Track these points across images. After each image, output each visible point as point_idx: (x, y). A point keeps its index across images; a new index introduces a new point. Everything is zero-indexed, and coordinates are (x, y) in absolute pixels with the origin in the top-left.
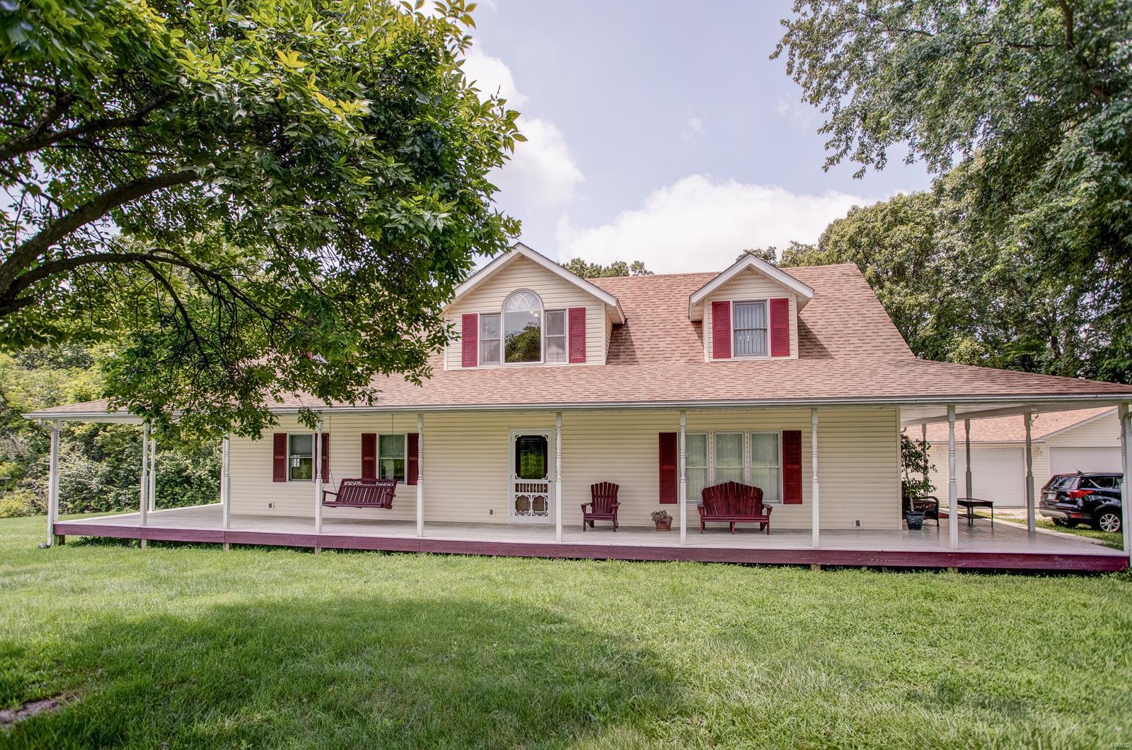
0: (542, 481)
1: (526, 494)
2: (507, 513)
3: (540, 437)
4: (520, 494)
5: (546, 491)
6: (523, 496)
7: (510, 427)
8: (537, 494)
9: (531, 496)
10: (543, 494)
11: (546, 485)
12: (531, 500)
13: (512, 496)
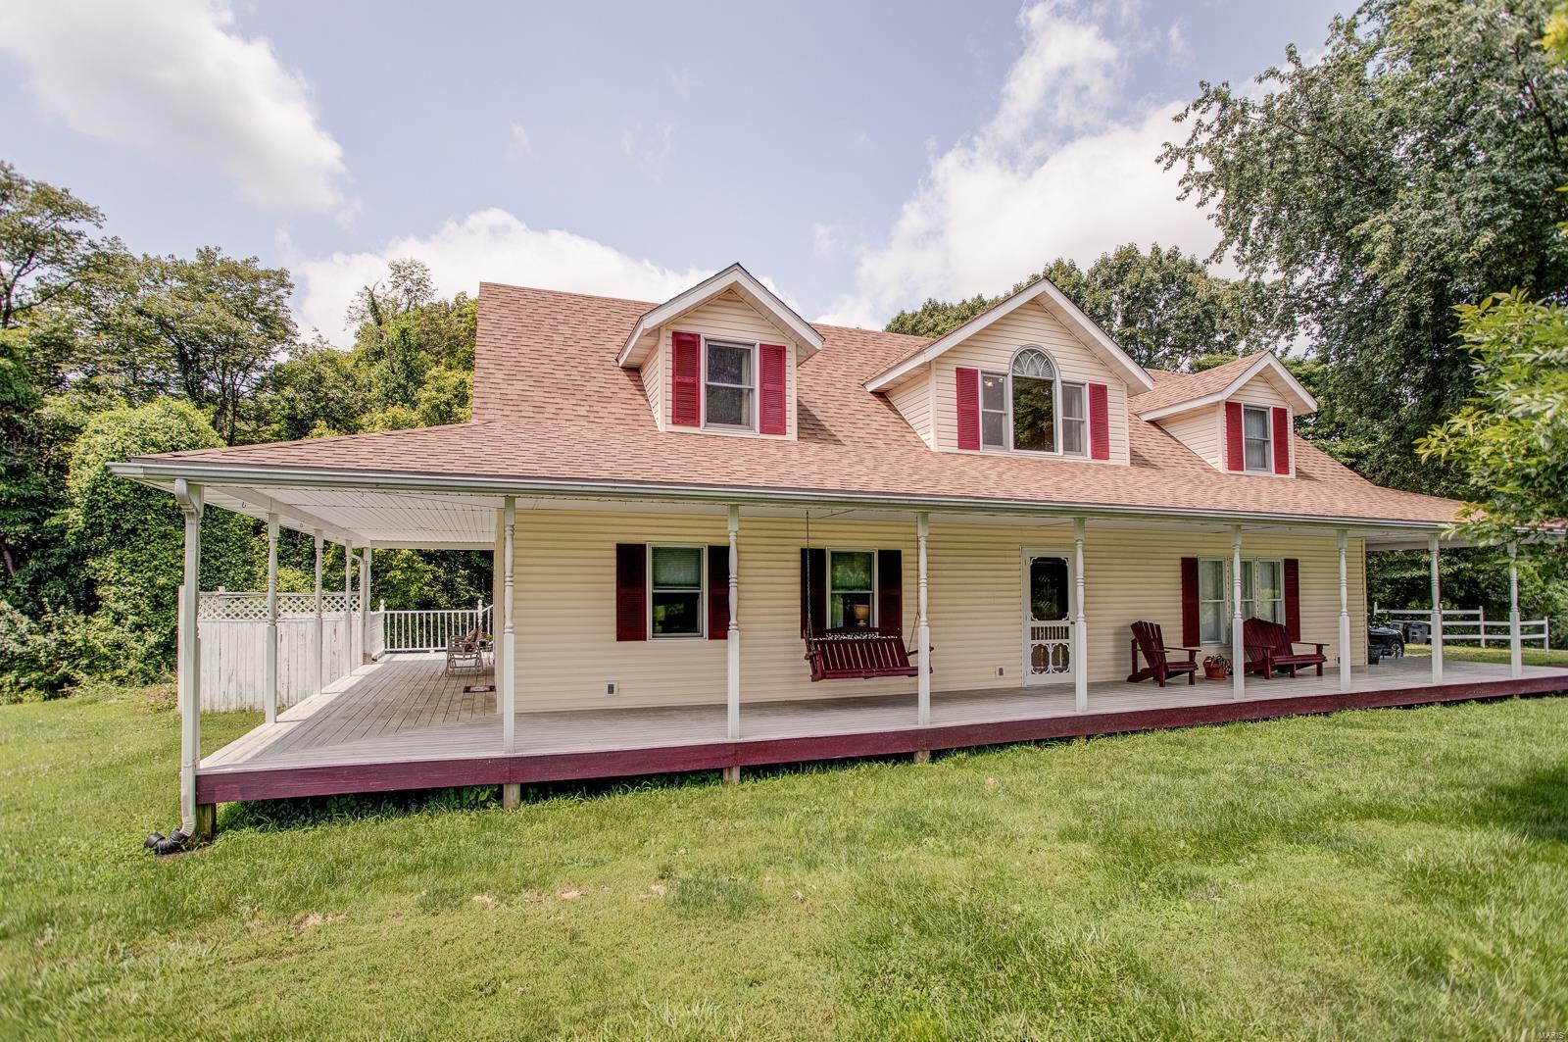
0: (1062, 623)
1: (1044, 642)
2: (1024, 672)
3: (1059, 559)
4: (1037, 643)
5: (1067, 637)
6: (1040, 645)
7: (1023, 545)
8: (1057, 642)
9: (1050, 644)
10: (1064, 642)
11: (1067, 629)
12: (1050, 650)
13: (1027, 645)
